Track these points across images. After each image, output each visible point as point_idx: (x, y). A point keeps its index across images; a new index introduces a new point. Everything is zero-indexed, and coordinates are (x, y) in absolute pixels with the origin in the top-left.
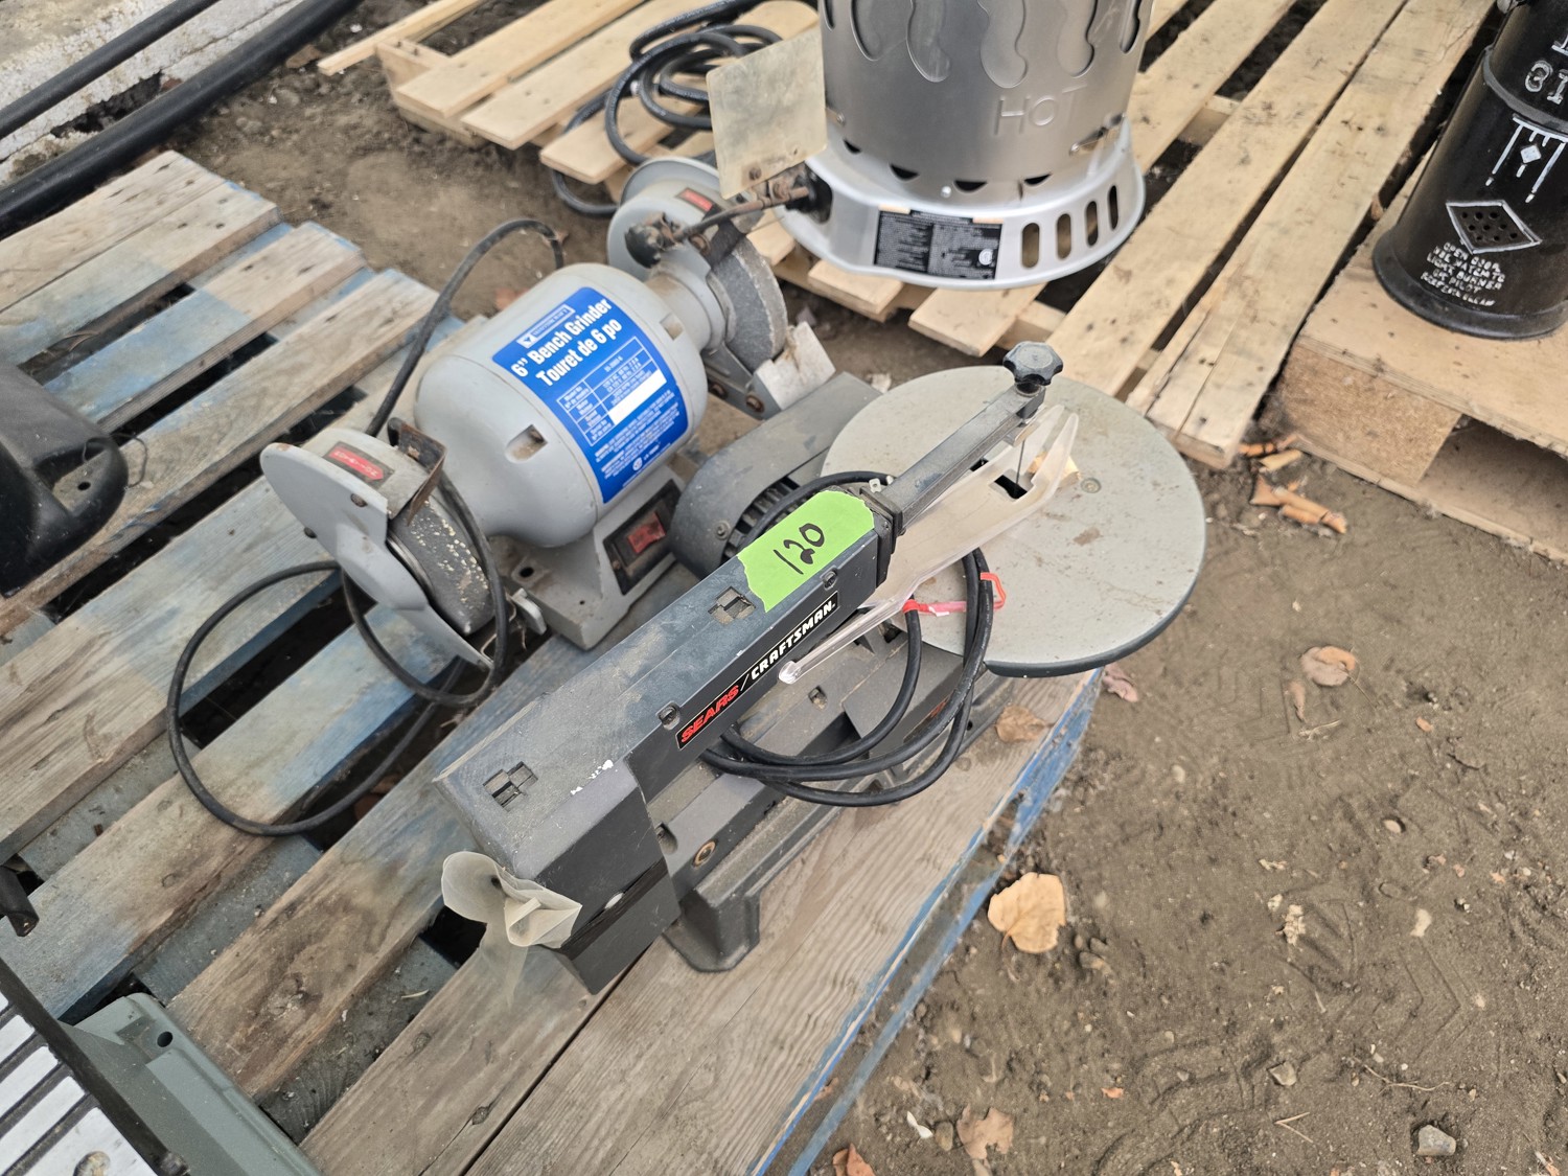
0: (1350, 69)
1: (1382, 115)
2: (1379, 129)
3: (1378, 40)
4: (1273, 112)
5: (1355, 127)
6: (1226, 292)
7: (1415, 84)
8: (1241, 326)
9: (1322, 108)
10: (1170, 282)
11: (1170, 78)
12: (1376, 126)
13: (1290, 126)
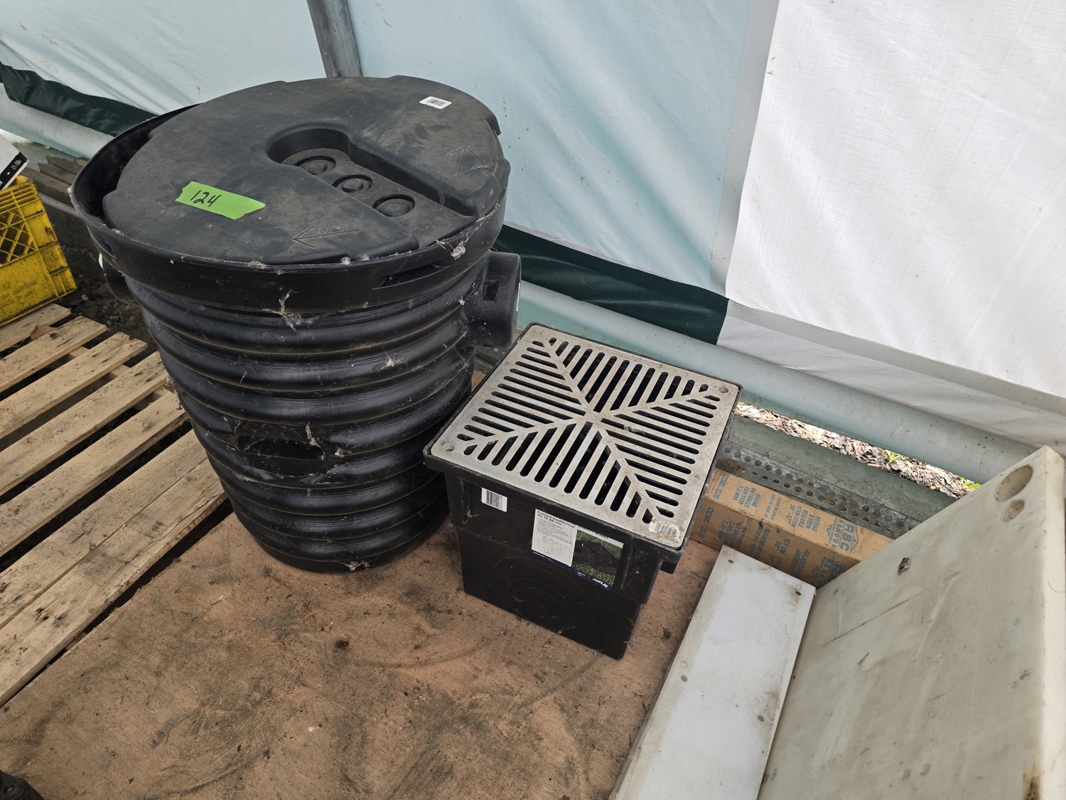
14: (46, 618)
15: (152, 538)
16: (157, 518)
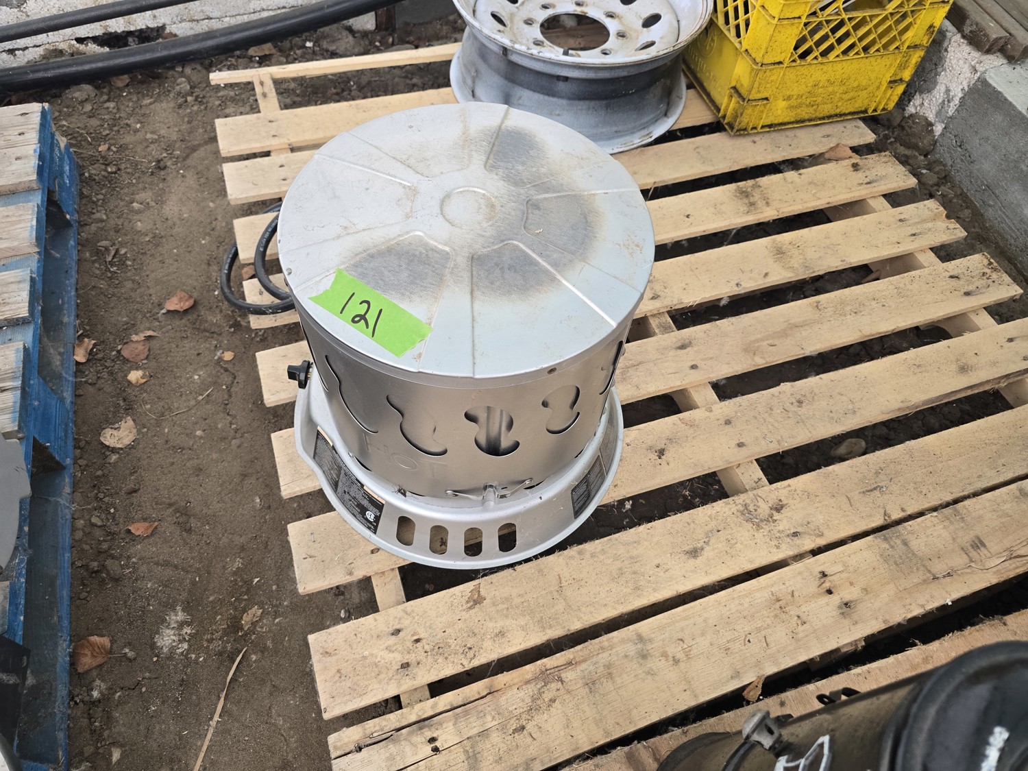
0: (896, 515)
1: (865, 590)
2: (846, 604)
3: (956, 501)
4: (776, 516)
5: (827, 585)
6: (528, 682)
7: (935, 578)
8: (502, 727)
9: (822, 542)
10: (501, 634)
11: (728, 422)
12: (847, 598)
13: (774, 542)
14: (830, 592)
15: (971, 561)
16: (978, 530)
